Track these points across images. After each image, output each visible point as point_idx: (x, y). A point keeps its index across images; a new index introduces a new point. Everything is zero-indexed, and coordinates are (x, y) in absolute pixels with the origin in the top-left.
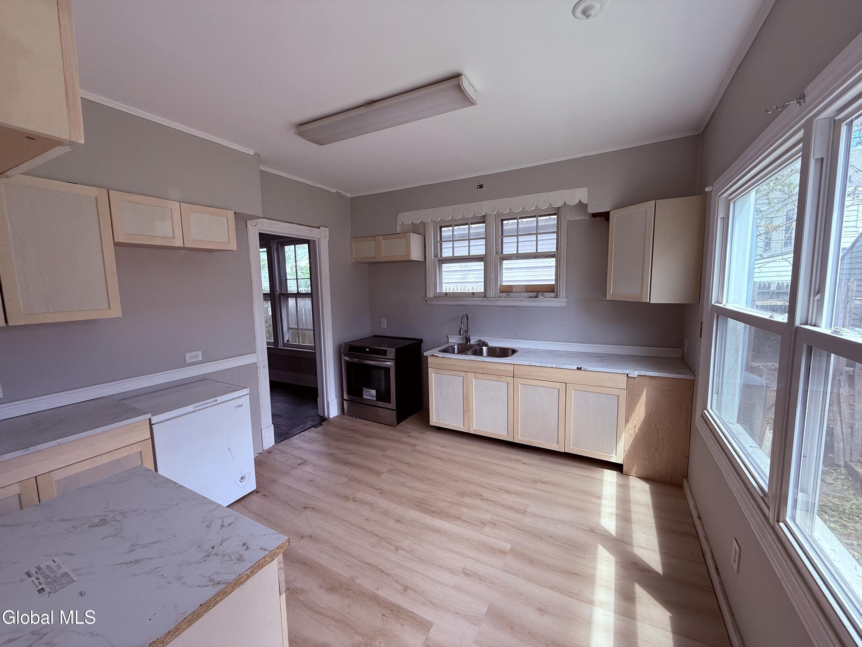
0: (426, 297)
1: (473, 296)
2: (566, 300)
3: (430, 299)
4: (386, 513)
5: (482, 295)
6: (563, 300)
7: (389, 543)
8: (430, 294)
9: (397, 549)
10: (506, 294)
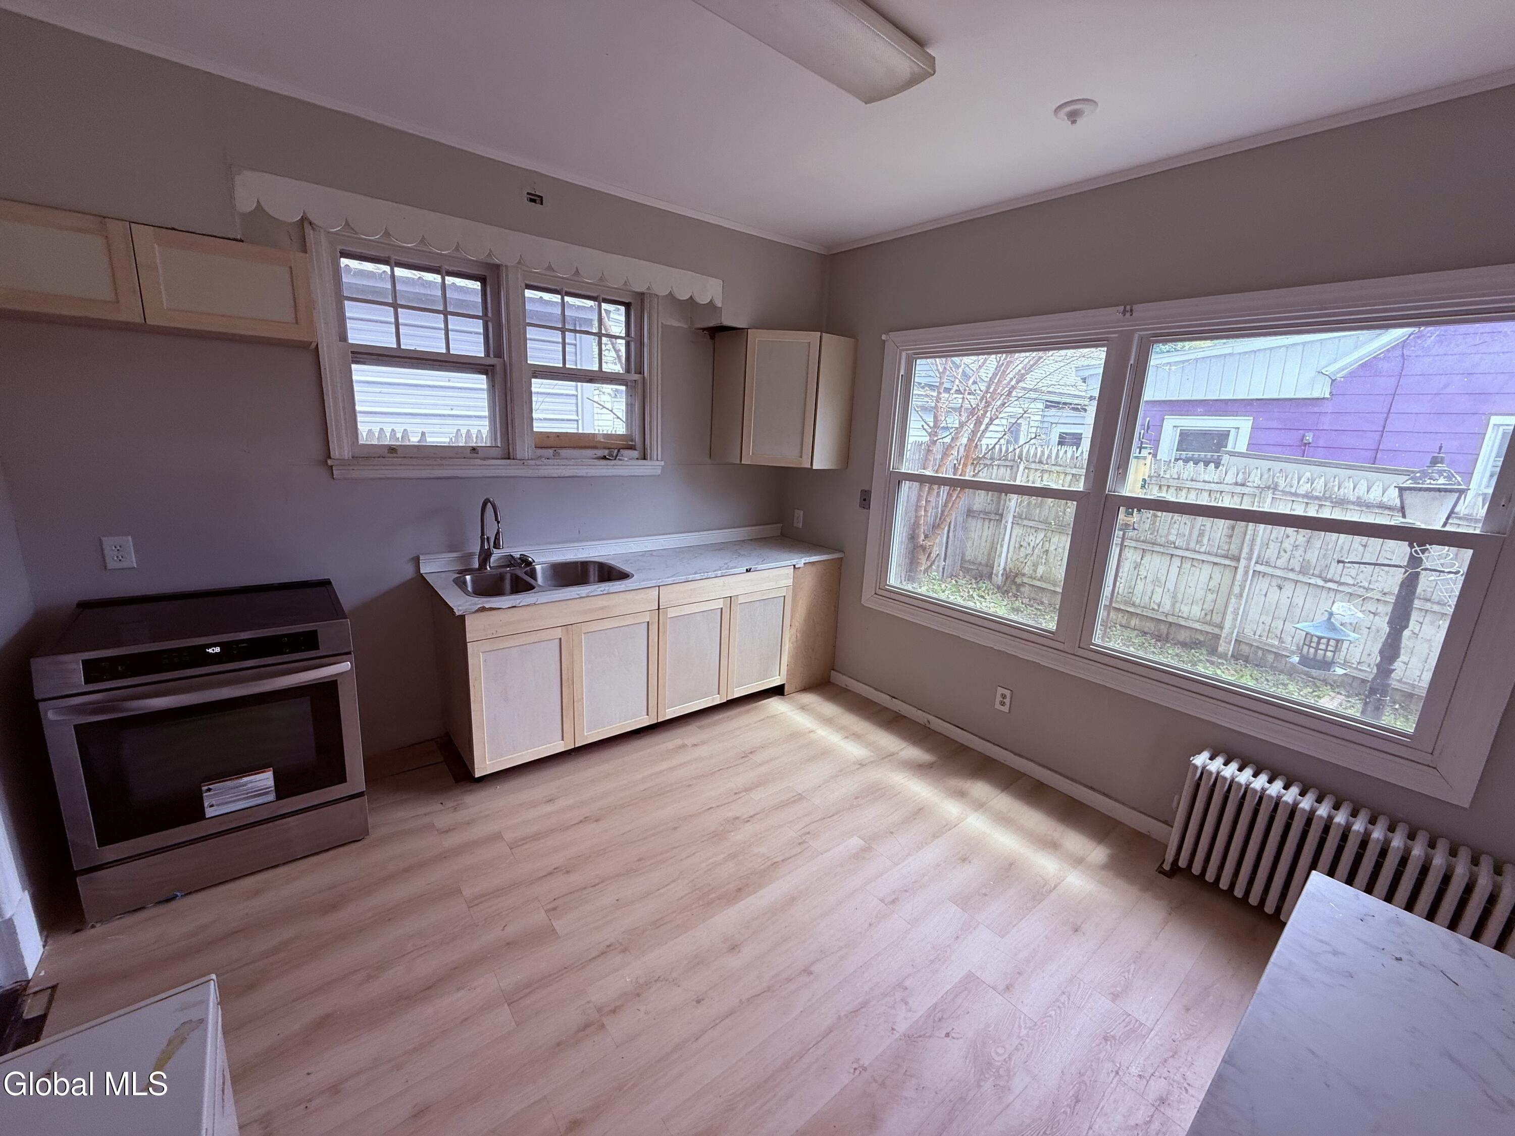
0: (330, 458)
1: (475, 455)
2: (663, 463)
3: (343, 463)
4: (698, 962)
5: (497, 452)
6: (658, 463)
7: (789, 980)
8: (340, 450)
9: (807, 971)
10: (551, 451)
